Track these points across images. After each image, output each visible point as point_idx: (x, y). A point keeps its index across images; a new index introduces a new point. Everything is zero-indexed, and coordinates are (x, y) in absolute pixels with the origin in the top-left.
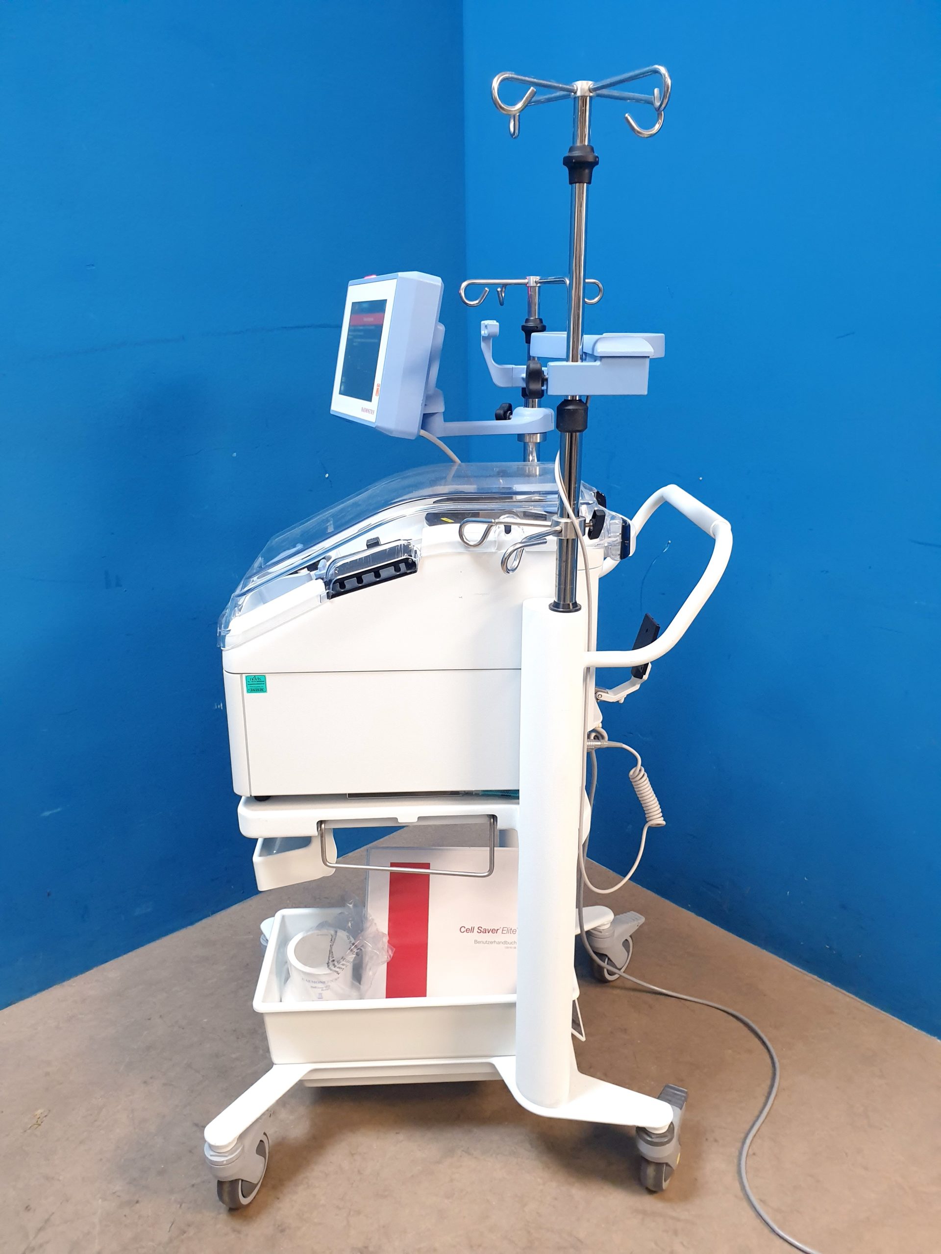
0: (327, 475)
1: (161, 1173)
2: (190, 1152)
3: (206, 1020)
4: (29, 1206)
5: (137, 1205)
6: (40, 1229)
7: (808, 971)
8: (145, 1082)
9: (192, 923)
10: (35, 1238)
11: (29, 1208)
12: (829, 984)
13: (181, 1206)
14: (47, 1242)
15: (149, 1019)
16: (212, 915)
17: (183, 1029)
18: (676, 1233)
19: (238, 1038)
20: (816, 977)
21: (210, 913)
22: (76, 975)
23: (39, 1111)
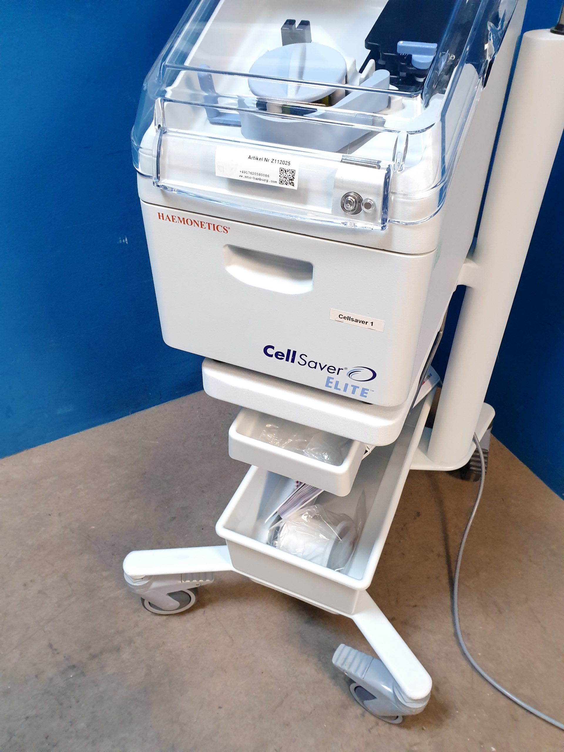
3: (93, 527)
9: (113, 420)
15: (50, 515)
16: (131, 414)
17: (73, 532)
19: (113, 554)
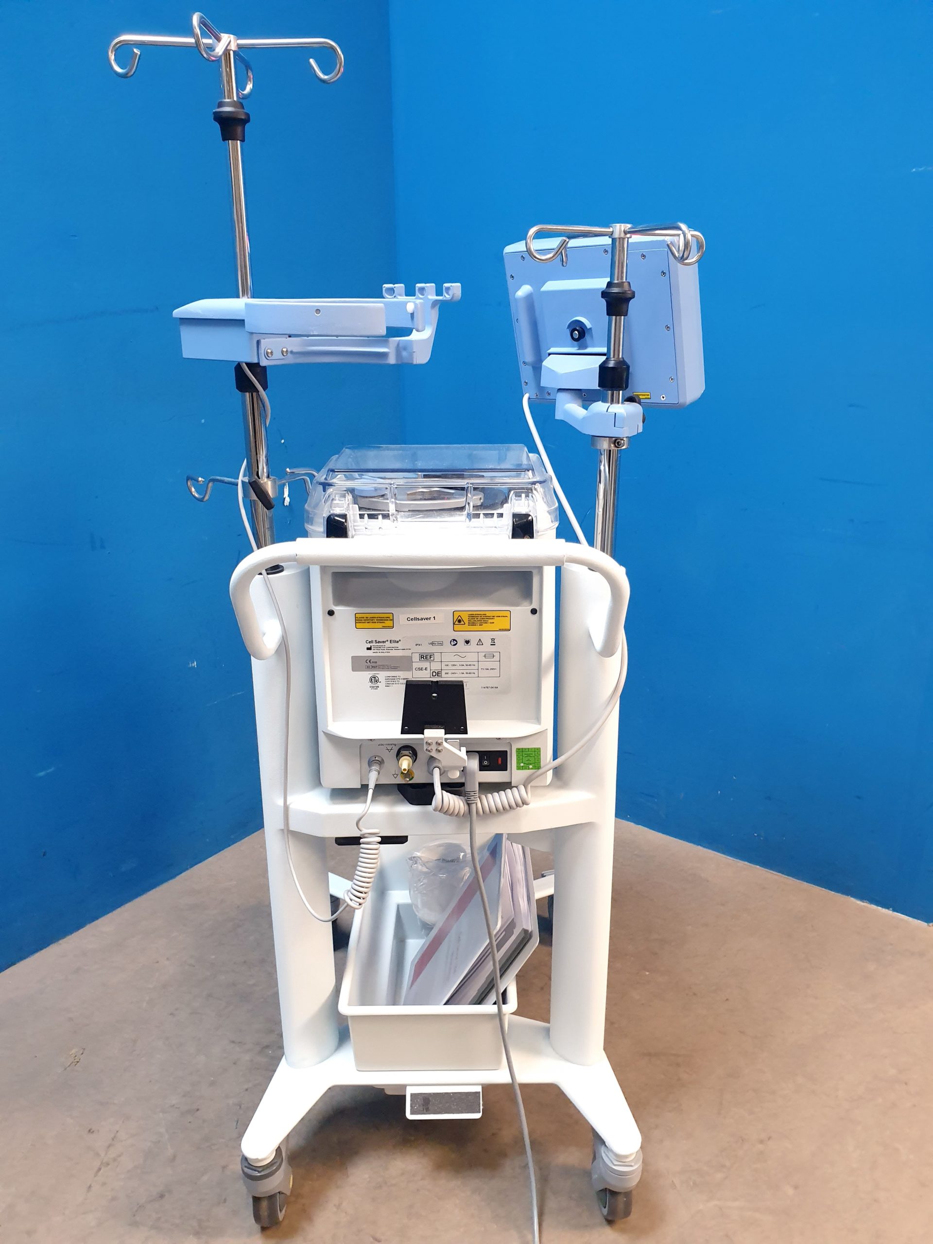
0: (283, 441)
1: (212, 1084)
2: (234, 1064)
4: (91, 1129)
5: (198, 1112)
6: (109, 1146)
7: (740, 860)
8: (171, 1014)
10: (106, 1154)
11: (92, 1131)
12: (758, 867)
13: (240, 1107)
14: (120, 1156)
18: (678, 1065)
20: (746, 863)
21: (189, 867)
22: (71, 933)
23: (73, 1051)
